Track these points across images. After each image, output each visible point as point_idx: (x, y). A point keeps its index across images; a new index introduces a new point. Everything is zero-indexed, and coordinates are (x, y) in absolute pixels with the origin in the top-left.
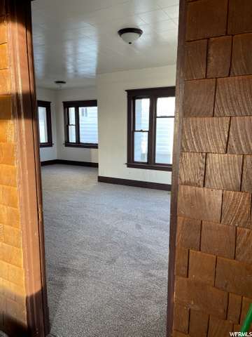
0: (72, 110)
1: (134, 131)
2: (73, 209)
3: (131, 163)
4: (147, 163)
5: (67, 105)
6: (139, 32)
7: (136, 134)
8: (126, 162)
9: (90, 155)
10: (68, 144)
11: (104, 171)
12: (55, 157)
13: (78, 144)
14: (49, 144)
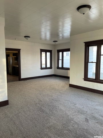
0: (61, 53)
1: (88, 62)
2: (53, 101)
3: (86, 79)
4: (95, 79)
5: (59, 51)
6: (89, 7)
7: (89, 64)
8: (84, 78)
9: (67, 73)
10: (58, 68)
11: (72, 82)
12: (53, 73)
13: (63, 68)
14: (51, 68)
